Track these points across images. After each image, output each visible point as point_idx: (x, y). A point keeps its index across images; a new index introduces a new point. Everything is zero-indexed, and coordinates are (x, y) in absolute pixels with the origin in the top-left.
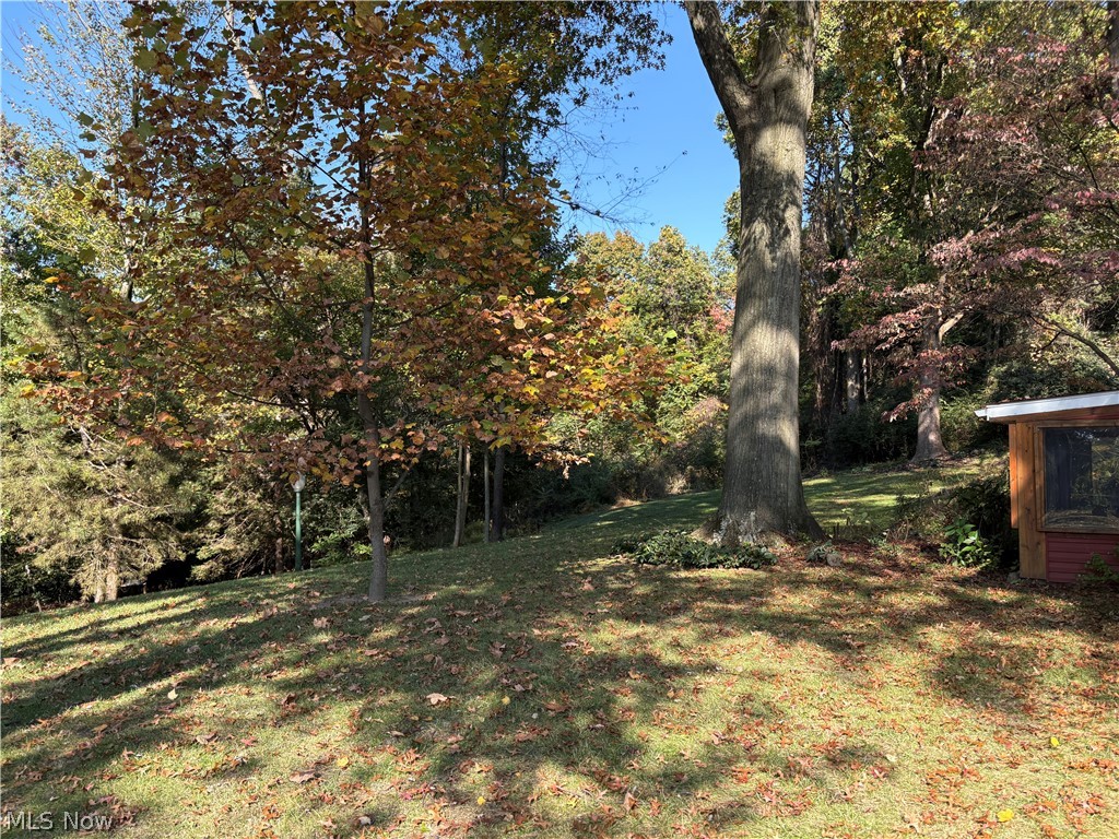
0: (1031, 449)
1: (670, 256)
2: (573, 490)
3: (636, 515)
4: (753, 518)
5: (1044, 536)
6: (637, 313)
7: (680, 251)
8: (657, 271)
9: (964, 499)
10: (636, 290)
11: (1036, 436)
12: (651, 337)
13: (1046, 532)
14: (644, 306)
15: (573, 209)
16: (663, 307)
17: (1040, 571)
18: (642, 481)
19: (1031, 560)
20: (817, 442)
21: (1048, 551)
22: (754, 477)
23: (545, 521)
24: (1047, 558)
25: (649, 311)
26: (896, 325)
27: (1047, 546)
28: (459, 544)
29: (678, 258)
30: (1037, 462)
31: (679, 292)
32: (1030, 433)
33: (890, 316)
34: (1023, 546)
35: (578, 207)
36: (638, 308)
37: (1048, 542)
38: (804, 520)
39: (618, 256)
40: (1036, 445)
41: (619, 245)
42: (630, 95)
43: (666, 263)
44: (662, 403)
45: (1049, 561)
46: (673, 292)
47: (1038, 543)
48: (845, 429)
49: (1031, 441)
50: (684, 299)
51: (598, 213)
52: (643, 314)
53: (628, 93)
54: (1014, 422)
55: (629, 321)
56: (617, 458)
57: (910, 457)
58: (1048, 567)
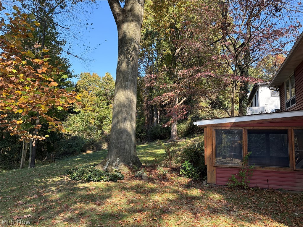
0: (211, 137)
1: (108, 81)
2: (72, 148)
3: (89, 156)
4: (118, 160)
5: (215, 168)
6: (98, 96)
7: (111, 80)
8: (104, 85)
9: (188, 153)
10: (98, 89)
11: (213, 132)
12: (102, 103)
13: (216, 167)
14: (100, 94)
15: (68, 54)
16: (106, 95)
17: (214, 181)
18: (95, 145)
19: (211, 177)
20: (145, 134)
21: (216, 174)
22: (119, 145)
23: (62, 158)
24: (216, 176)
25: (101, 96)
26: (167, 96)
27: (216, 172)
28: (22, 168)
29: (110, 82)
30: (213, 141)
31: (110, 91)
32: (211, 131)
33: (165, 93)
34: (209, 172)
35: (70, 54)
36: (98, 95)
37: (216, 170)
38: (136, 161)
39: (93, 79)
40: (213, 135)
41: (93, 76)
42: (92, 24)
43: (107, 83)
44: (104, 122)
45: (217, 177)
46: (109, 91)
47: (213, 171)
48: (153, 130)
49: (211, 134)
50: (112, 93)
51: (76, 56)
52: (100, 96)
53: (91, 23)
54: (206, 127)
55: (96, 98)
56: (89, 138)
57: (169, 139)
58: (216, 180)
